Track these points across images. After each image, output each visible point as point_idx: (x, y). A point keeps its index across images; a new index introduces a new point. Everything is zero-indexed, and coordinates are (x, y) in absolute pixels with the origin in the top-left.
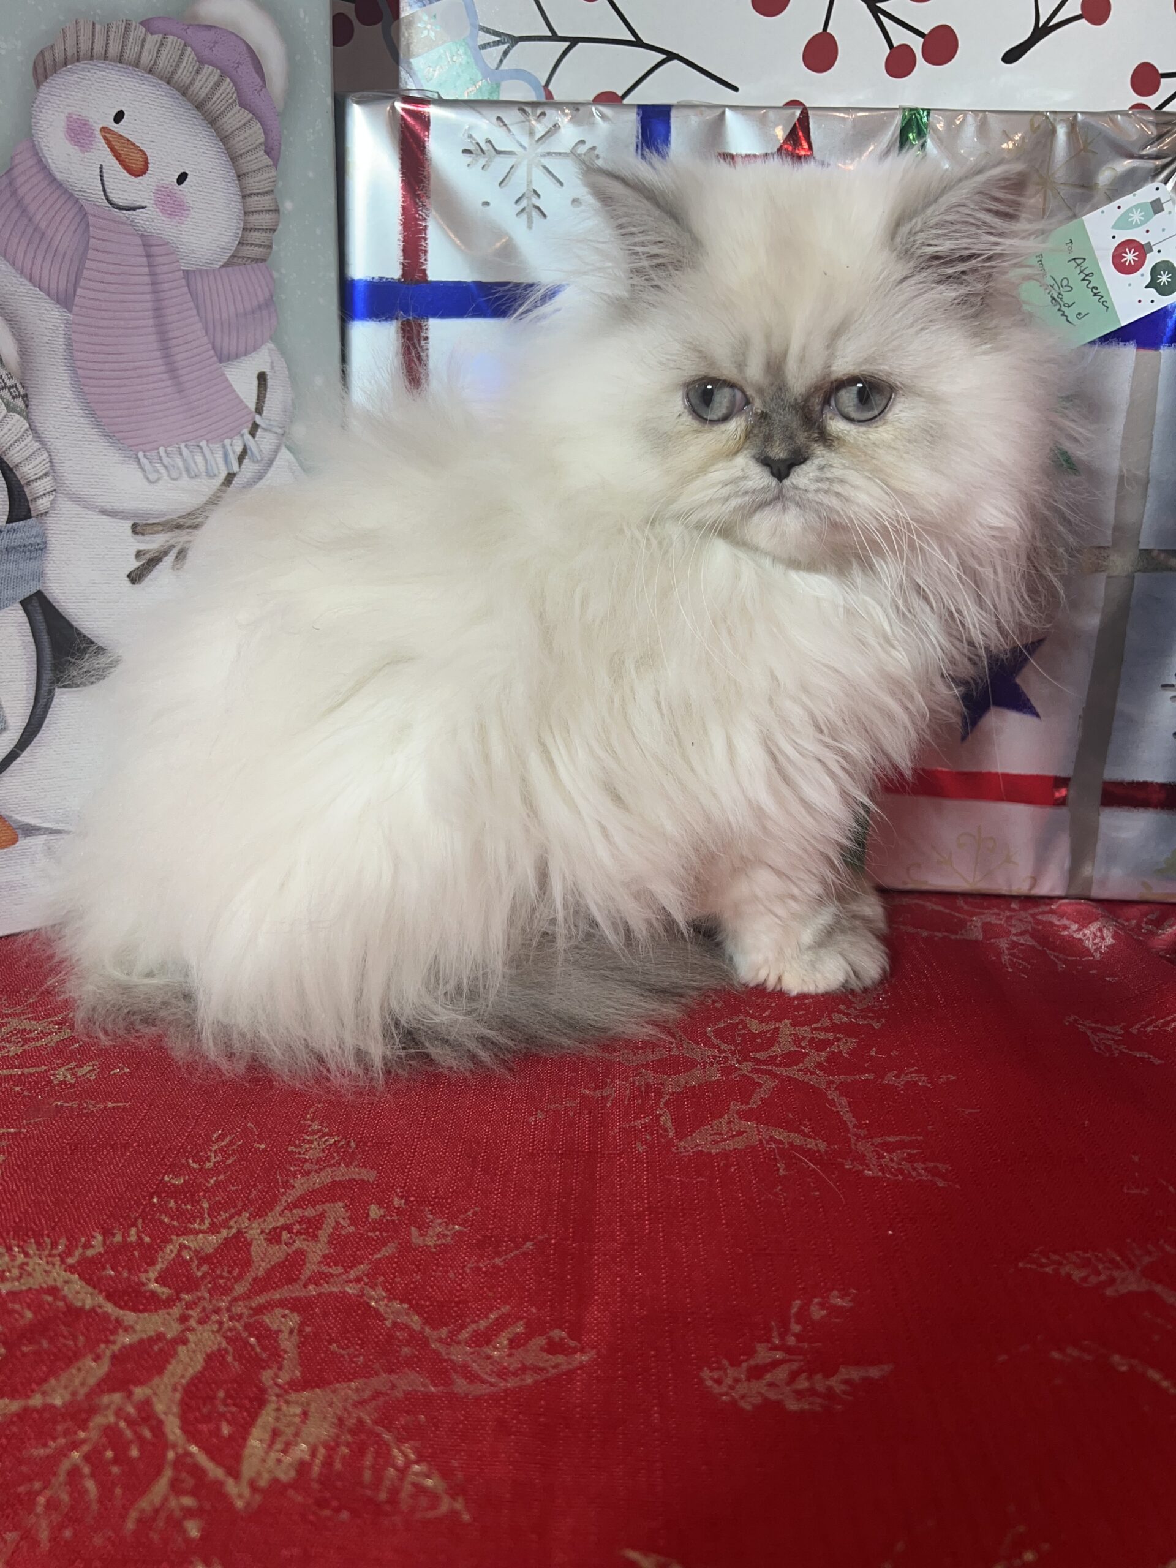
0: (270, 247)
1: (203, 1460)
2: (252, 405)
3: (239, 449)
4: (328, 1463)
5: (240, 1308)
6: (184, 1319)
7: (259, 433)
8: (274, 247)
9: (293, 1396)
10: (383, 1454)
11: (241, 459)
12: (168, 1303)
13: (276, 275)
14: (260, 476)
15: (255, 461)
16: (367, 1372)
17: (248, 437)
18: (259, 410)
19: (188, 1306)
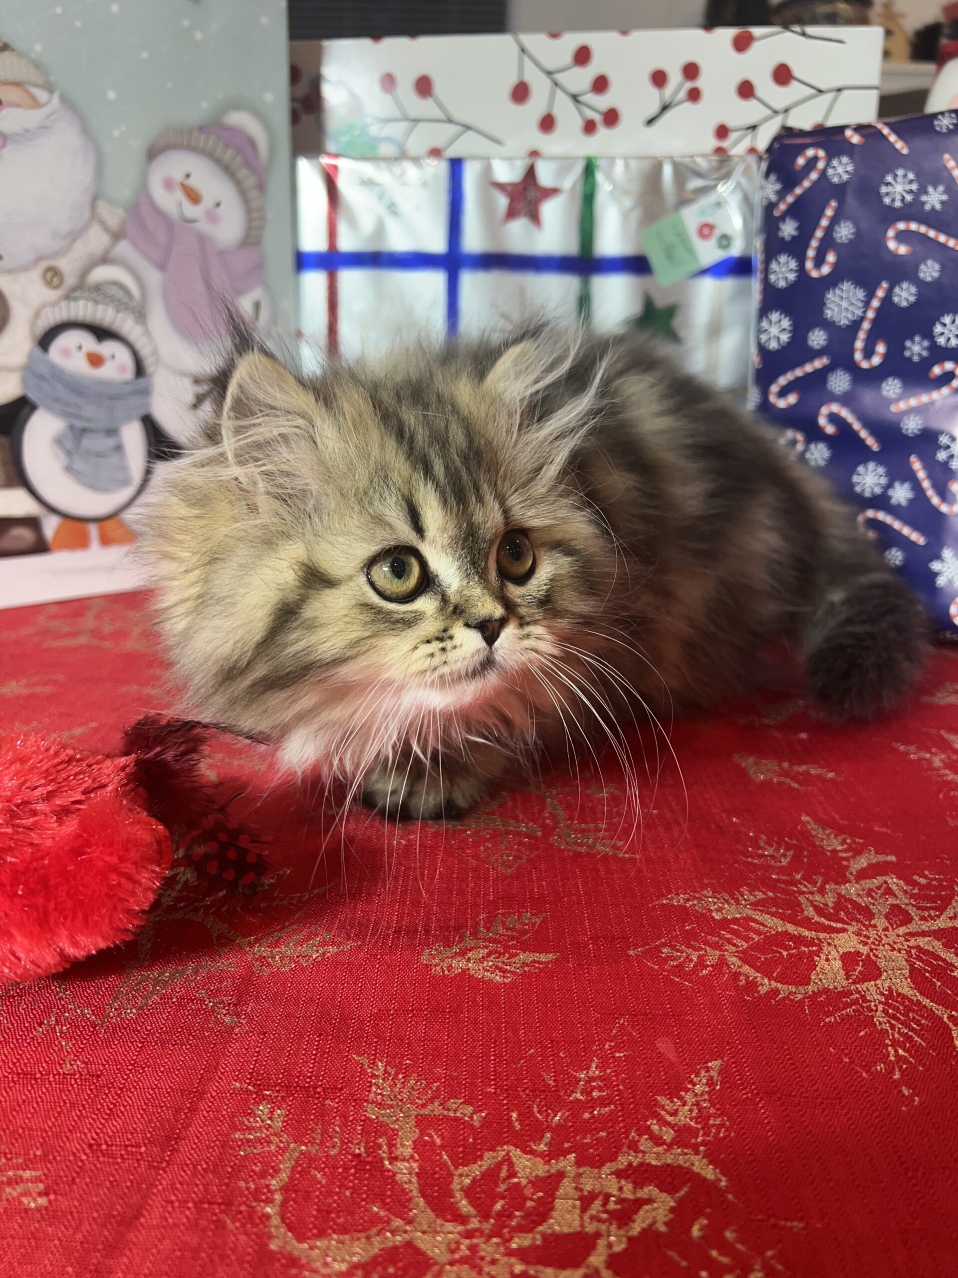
8: (263, 237)
13: (263, 251)
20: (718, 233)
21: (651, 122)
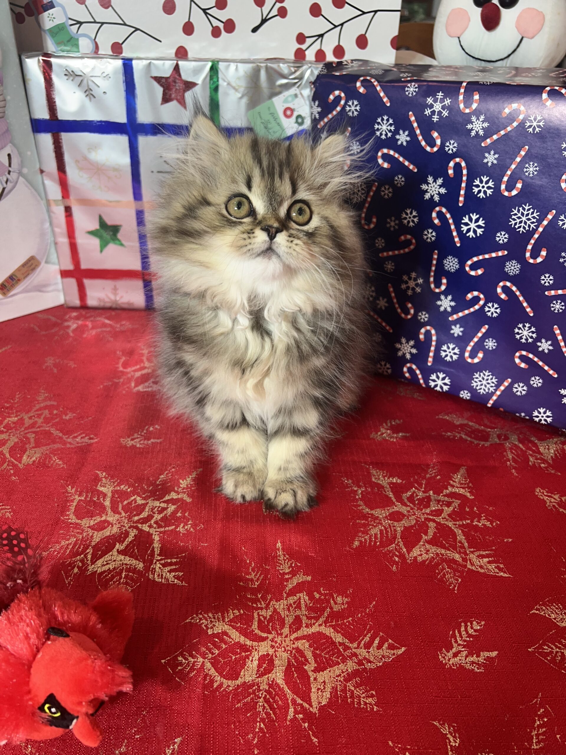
0: (4, 112)
1: (13, 460)
2: (7, 165)
3: (5, 179)
4: (40, 460)
5: (22, 433)
6: (9, 435)
7: (11, 173)
8: (6, 112)
9: (33, 449)
10: (50, 458)
11: (6, 182)
12: (6, 432)
13: (8, 121)
14: (14, 187)
15: (11, 182)
16: (49, 444)
17: (8, 175)
18: (10, 165)
19: (10, 433)
20: (295, 114)
21: (255, 30)
